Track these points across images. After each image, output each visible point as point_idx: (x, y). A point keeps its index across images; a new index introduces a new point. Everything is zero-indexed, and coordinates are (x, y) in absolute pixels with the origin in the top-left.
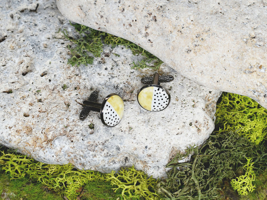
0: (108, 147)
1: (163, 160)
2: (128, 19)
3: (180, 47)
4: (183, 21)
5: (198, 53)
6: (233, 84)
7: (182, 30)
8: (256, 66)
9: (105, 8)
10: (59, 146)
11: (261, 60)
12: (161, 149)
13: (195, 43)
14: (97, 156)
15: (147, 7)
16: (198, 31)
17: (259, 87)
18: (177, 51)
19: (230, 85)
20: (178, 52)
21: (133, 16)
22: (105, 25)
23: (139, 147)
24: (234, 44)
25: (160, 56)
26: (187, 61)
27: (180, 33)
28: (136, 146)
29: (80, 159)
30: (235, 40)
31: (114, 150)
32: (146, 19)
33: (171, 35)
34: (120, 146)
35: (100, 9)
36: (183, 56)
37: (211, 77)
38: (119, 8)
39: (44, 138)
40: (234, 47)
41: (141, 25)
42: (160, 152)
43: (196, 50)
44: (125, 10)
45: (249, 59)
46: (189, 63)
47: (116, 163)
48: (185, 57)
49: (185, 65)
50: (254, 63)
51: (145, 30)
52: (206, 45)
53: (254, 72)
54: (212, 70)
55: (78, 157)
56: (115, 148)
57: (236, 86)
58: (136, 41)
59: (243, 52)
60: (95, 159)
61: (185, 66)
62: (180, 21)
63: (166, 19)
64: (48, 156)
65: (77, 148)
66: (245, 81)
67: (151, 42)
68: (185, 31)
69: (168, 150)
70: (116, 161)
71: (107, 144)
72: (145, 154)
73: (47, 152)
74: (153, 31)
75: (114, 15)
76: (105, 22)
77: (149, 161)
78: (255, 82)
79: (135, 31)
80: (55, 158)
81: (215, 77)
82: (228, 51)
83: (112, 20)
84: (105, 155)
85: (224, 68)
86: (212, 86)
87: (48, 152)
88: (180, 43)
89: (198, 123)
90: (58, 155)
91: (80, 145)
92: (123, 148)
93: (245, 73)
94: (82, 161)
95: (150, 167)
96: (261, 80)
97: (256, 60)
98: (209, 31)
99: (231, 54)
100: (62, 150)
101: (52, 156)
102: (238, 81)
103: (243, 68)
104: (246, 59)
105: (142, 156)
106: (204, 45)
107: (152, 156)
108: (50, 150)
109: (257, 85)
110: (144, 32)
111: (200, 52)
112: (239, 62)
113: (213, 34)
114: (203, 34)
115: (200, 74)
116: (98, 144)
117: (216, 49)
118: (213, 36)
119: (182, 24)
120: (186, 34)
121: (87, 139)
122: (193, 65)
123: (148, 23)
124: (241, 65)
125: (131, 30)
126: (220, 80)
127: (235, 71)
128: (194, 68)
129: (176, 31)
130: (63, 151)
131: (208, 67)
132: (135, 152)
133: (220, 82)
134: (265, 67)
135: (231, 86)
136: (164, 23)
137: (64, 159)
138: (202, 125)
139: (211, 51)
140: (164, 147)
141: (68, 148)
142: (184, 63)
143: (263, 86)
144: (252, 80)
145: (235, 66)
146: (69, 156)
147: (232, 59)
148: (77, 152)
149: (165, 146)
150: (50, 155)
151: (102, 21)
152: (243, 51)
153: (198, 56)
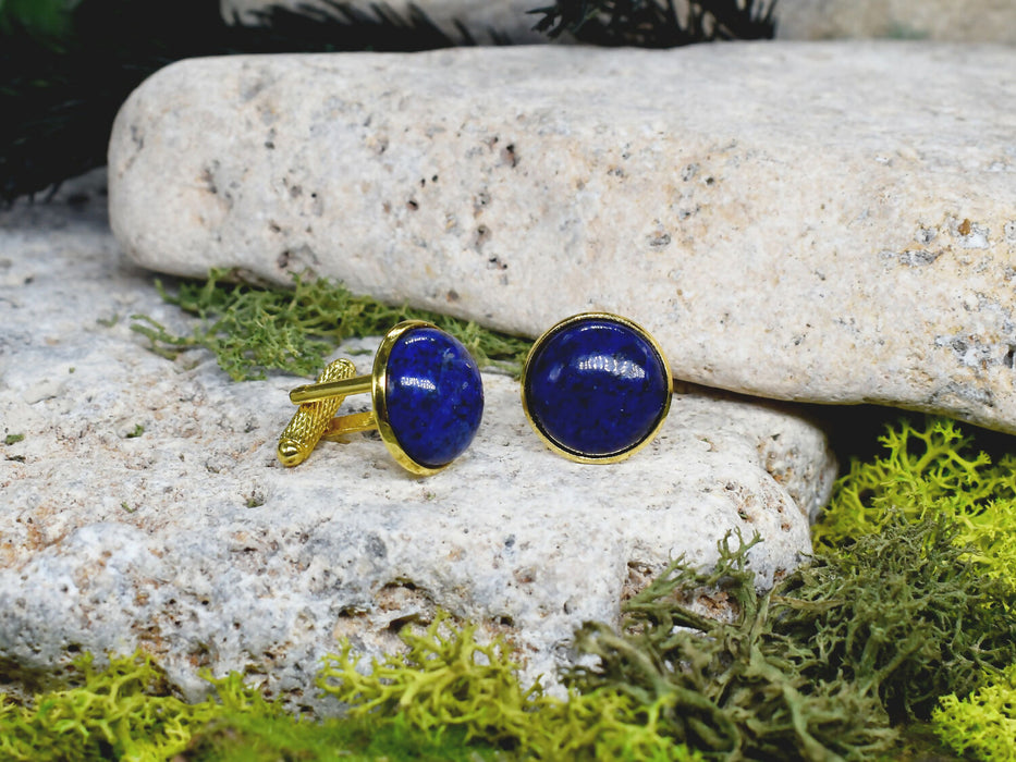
0: (329, 544)
1: (594, 599)
2: (401, 177)
3: (622, 234)
4: (623, 132)
5: (699, 245)
6: (868, 331)
7: (625, 164)
8: (945, 227)
9: (309, 153)
10: (99, 544)
11: (962, 200)
12: (579, 543)
13: (683, 205)
14: (279, 594)
15: (477, 119)
16: (688, 155)
17: (976, 315)
18: (612, 256)
19: (853, 341)
20: (617, 258)
21: (424, 160)
22: (309, 230)
23: (475, 542)
24: (840, 175)
25: (542, 312)
26: (656, 280)
27: (616, 179)
28: (461, 539)
29: (194, 616)
30: (842, 163)
31: (359, 555)
32: (478, 161)
33: (579, 196)
34: (383, 534)
35: (289, 163)
36: (637, 263)
37: (764, 328)
38: (367, 141)
39: (25, 541)
40: (842, 187)
41: (457, 193)
42: (575, 556)
43: (691, 232)
44: (392, 146)
45: (912, 205)
46: (668, 286)
47: (368, 647)
48: (647, 269)
49: (650, 300)
50: (933, 216)
51: (476, 214)
52: (727, 199)
53: (941, 253)
54: (767, 300)
55: (184, 604)
56: (363, 542)
57: (881, 335)
58: (438, 276)
59: (884, 188)
60: (265, 603)
61: (650, 304)
62: (613, 134)
63: (556, 138)
64: (39, 588)
65: (182, 551)
66: (914, 300)
67: (503, 263)
68: (637, 165)
69: (610, 548)
70: (365, 641)
71: (322, 531)
72: (508, 567)
73: (37, 570)
74: (508, 214)
75: (345, 170)
76: (308, 211)
77: (525, 609)
78: (953, 294)
79: (433, 223)
80: (74, 599)
81: (783, 321)
82: (823, 207)
83: (339, 194)
84: (313, 588)
85: (817, 273)
86: (778, 366)
87: (42, 573)
88: (620, 217)
89: (737, 490)
90: (86, 586)
91: (199, 541)
92: (402, 544)
93: (908, 264)
94: (202, 624)
95: (536, 650)
96: (979, 282)
97: (940, 204)
98: (732, 146)
99: (837, 215)
100: (110, 561)
101: (57, 590)
102: (883, 308)
103: (893, 245)
104: (899, 206)
105: (492, 583)
106: (719, 203)
107: (538, 574)
108: (55, 560)
109: (967, 308)
110: (469, 224)
111: (708, 236)
112: (872, 229)
113: (751, 152)
114: (709, 158)
115: (721, 328)
116: (281, 540)
117: (771, 208)
118: (752, 161)
119: (622, 145)
120: (644, 176)
121: (233, 521)
122: (687, 295)
123: (483, 180)
124: (882, 235)
125: (415, 223)
126: (806, 329)
127: (865, 267)
128: (688, 306)
129: (600, 172)
130: (113, 566)
131: (751, 293)
132: (459, 572)
133: (808, 338)
134: (983, 227)
135: (857, 343)
136: (551, 155)
137: (118, 617)
138: (757, 498)
139: (751, 220)
140: (590, 534)
141: (141, 555)
142: (645, 294)
143: (995, 307)
144: (940, 288)
145: (858, 249)
146: (141, 601)
147: (843, 228)
148: (182, 579)
149: (597, 531)
150: (50, 581)
151: (295, 211)
152: (883, 185)
153: (703, 255)
